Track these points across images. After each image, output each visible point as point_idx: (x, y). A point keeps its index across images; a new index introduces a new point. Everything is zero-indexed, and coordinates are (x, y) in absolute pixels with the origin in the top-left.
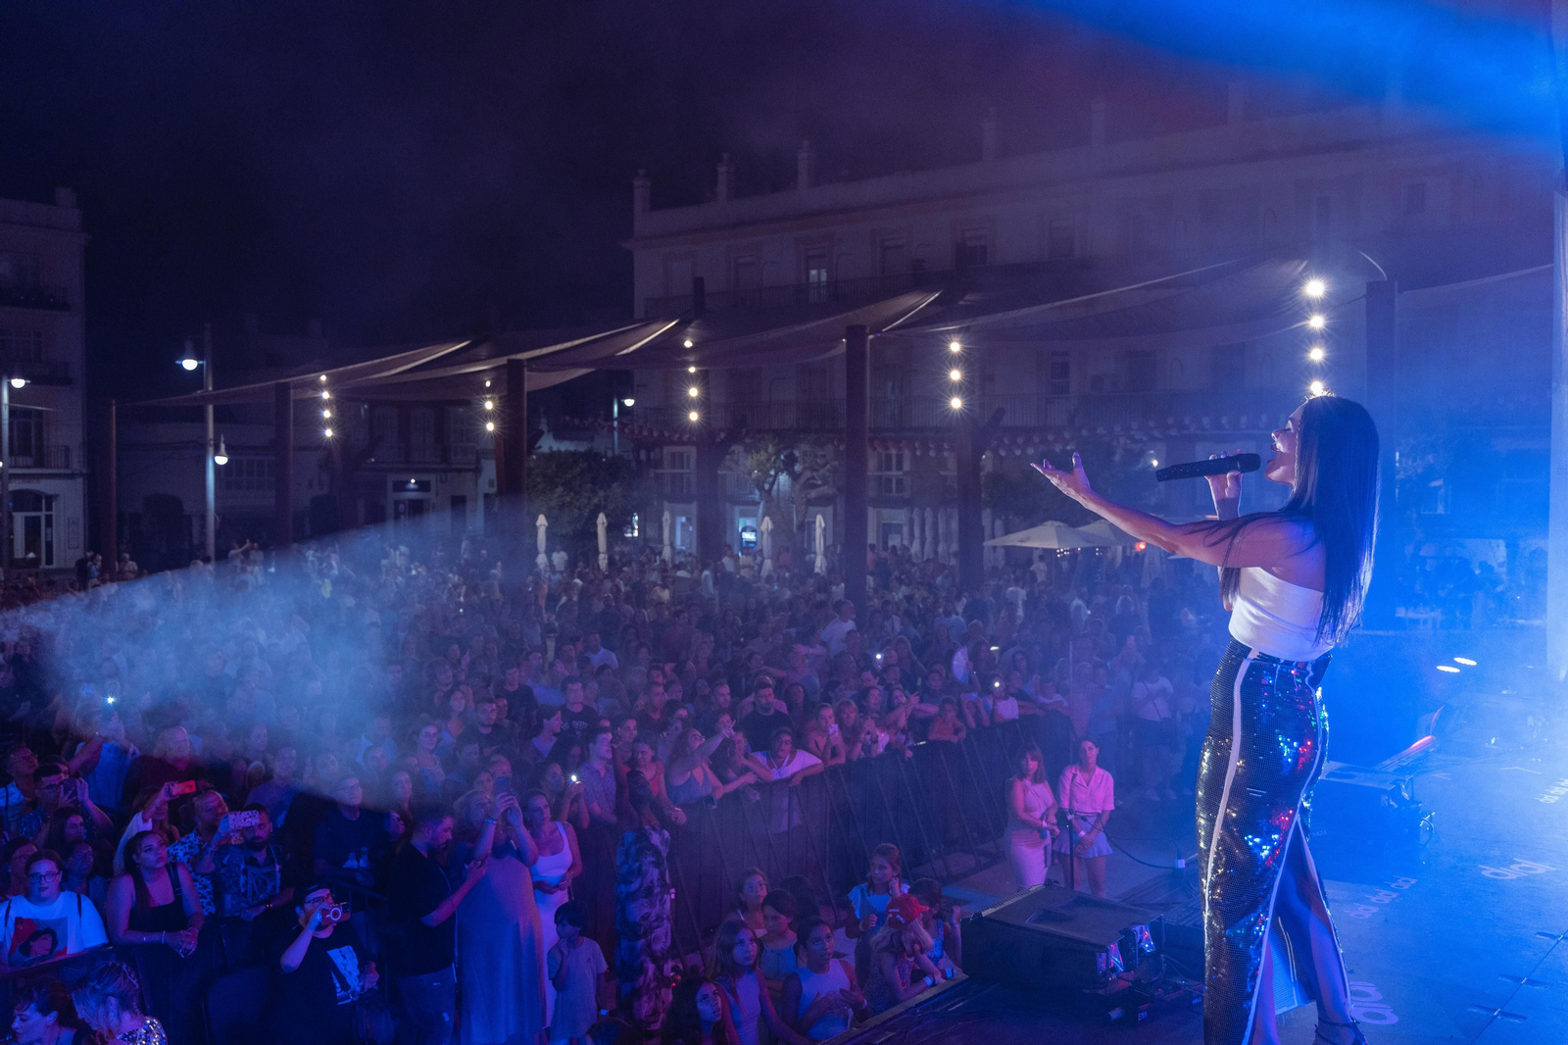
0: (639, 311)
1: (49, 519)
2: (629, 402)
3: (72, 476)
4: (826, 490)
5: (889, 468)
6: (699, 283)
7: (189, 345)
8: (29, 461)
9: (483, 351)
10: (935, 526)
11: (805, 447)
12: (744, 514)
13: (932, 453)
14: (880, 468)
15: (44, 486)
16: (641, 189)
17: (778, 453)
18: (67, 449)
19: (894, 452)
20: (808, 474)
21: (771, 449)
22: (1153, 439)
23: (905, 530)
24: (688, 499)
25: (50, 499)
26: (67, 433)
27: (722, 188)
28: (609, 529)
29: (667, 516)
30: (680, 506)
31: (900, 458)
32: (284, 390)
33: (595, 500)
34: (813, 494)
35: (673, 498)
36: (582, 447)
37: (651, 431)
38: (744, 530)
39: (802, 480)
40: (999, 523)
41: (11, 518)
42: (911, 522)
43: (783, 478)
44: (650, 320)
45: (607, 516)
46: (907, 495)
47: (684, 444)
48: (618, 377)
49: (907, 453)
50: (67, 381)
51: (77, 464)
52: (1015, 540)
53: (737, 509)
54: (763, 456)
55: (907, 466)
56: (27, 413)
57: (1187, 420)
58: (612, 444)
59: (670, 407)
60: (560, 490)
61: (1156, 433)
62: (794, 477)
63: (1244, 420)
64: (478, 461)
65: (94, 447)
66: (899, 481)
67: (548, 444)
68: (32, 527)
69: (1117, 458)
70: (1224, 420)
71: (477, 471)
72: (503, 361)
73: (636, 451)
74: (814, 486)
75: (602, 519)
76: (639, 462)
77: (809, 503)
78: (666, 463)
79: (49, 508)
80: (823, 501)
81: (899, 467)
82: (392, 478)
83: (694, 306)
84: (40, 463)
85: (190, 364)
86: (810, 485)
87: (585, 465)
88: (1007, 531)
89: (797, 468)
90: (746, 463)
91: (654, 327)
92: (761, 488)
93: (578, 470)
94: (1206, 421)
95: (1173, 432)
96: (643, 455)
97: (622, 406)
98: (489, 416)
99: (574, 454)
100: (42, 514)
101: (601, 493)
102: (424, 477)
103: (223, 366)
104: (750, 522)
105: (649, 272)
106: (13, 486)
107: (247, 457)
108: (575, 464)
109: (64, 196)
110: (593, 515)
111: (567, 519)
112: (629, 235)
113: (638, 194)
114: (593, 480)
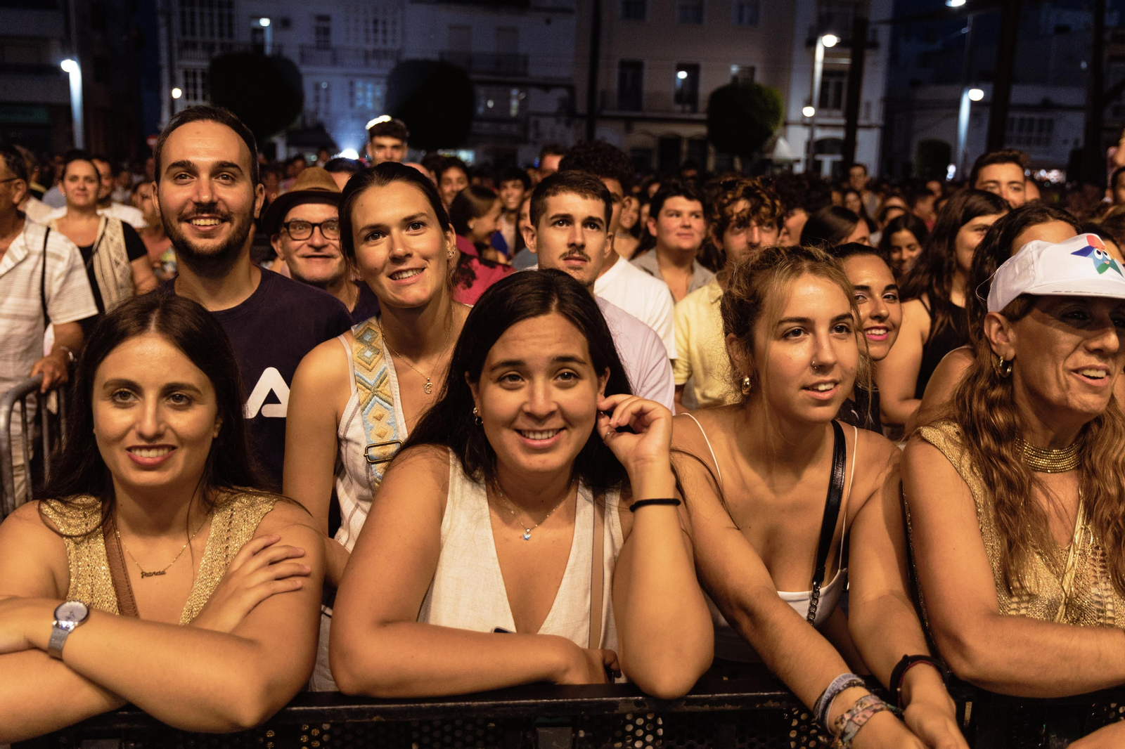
3: (872, 127)
18: (869, 105)
26: (873, 91)
41: (821, 160)
56: (838, 70)
106: (820, 134)
107: (1027, 116)
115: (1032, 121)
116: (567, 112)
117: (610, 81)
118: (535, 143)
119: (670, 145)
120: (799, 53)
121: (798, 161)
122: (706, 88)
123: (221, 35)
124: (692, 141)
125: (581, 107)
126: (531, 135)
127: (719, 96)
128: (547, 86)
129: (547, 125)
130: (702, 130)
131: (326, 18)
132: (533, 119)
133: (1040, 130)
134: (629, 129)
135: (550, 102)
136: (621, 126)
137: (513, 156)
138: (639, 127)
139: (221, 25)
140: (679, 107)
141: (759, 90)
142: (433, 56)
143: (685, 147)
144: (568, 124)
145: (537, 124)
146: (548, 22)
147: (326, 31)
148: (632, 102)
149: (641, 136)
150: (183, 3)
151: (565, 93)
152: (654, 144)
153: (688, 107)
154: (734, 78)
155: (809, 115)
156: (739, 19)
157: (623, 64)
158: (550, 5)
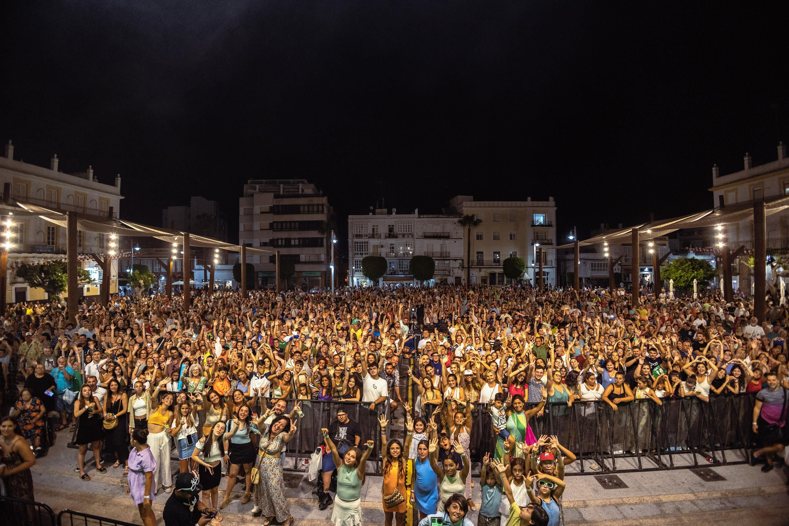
3: (553, 267)
7: (571, 232)
15: (547, 270)
16: (714, 170)
18: (552, 261)
20: (779, 265)
25: (548, 273)
26: (552, 257)
27: (746, 165)
33: (693, 275)
39: (776, 267)
43: (769, 267)
45: (697, 280)
50: (551, 244)
51: (554, 264)
56: (540, 252)
60: (679, 271)
62: (773, 267)
65: (558, 260)
74: (780, 270)
75: (695, 281)
77: (778, 276)
82: (640, 268)
84: (546, 264)
85: (571, 238)
89: (775, 263)
93: (687, 265)
100: (546, 277)
101: (696, 272)
108: (687, 262)
109: (551, 198)
110: (692, 280)
111: (682, 281)
112: (711, 186)
113: (714, 172)
114: (693, 268)
115: (601, 264)
116: (462, 267)
117: (474, 258)
118: (453, 276)
119: (493, 275)
120: (528, 249)
121: (531, 279)
122: (503, 259)
124: (499, 274)
125: (466, 265)
126: (451, 274)
127: (506, 261)
128: (455, 260)
129: (456, 271)
130: (502, 270)
131: (393, 244)
132: (451, 269)
133: (604, 267)
134: (480, 271)
135: (457, 264)
136: (478, 270)
137: (446, 280)
138: (483, 270)
140: (495, 264)
141: (518, 259)
142: (423, 254)
143: (497, 275)
144: (461, 270)
145: (453, 270)
146: (455, 242)
147: (393, 248)
148: (480, 263)
149: (484, 273)
150: (355, 243)
151: (461, 261)
152: (488, 275)
153: (497, 264)
154: (511, 255)
155: (533, 265)
156: (511, 239)
157: (477, 253)
158: (456, 237)
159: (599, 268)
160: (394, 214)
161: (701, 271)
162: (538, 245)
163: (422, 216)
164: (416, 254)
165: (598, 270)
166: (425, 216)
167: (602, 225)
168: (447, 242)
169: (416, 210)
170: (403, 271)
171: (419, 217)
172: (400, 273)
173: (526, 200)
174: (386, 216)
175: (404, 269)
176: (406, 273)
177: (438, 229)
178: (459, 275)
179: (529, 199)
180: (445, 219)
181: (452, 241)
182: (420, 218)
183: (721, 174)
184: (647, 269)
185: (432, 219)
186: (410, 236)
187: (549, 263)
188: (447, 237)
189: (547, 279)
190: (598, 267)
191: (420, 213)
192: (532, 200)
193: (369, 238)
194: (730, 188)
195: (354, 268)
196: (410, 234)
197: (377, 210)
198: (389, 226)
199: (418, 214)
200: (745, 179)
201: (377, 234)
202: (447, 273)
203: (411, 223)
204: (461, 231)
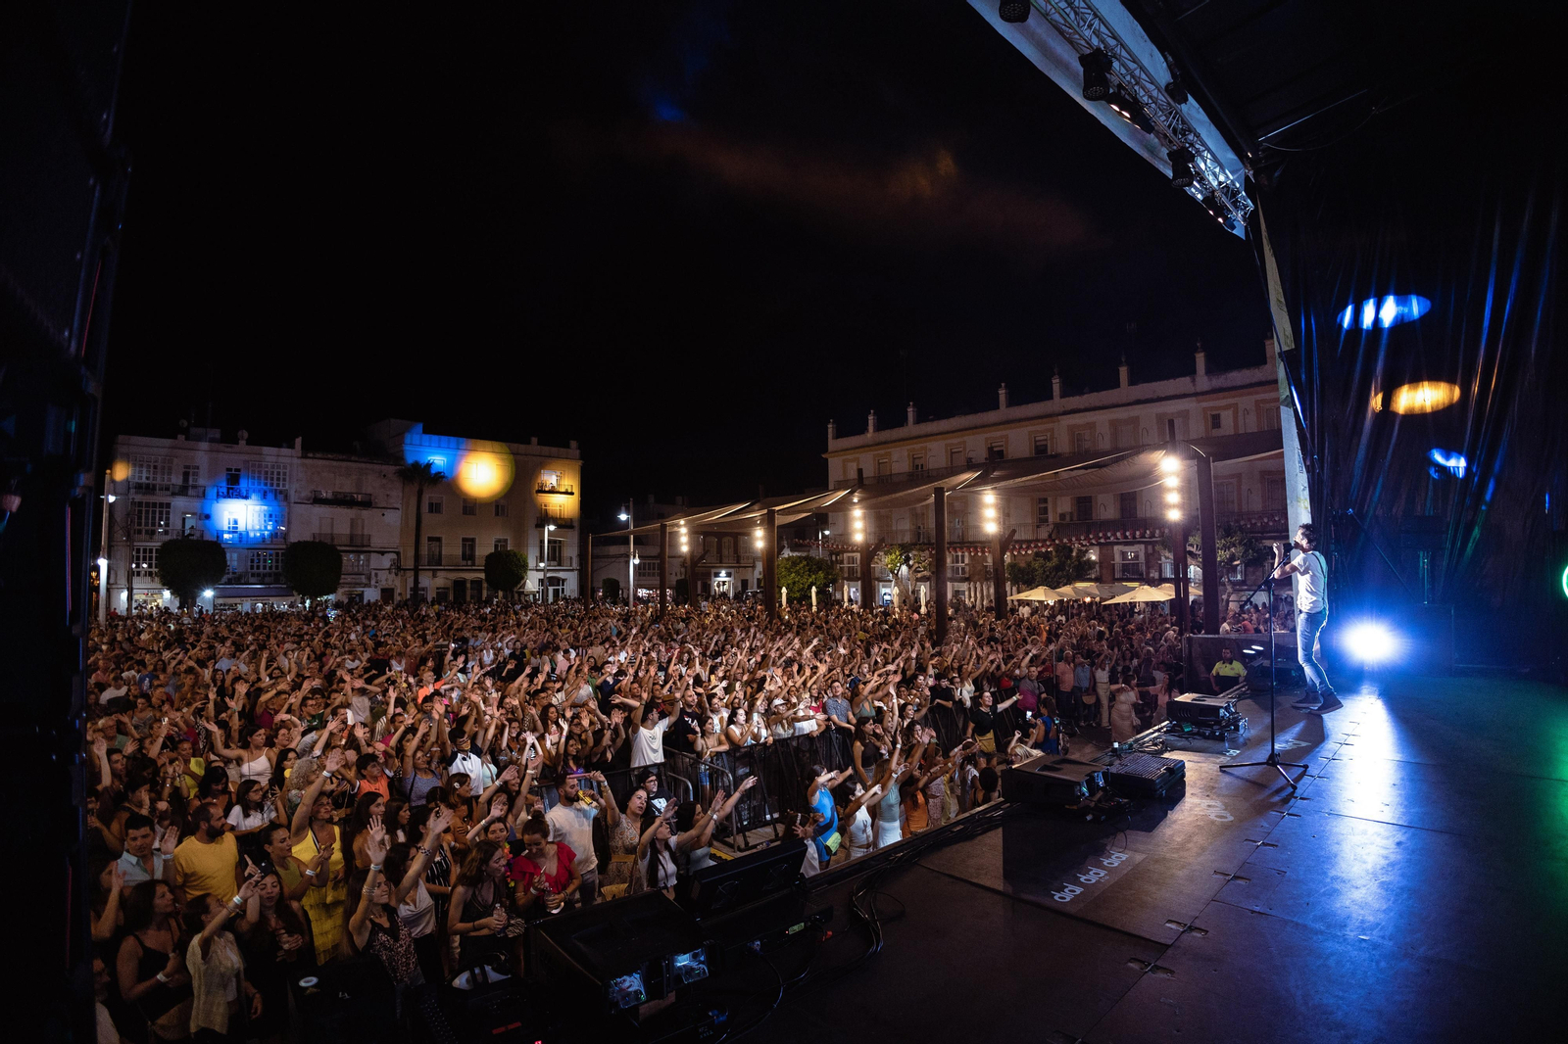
0: (831, 487)
1: (563, 589)
2: (827, 533)
3: (572, 570)
4: (925, 573)
5: (957, 562)
6: (860, 471)
7: (623, 508)
8: (555, 563)
9: (756, 507)
10: (982, 590)
11: (914, 552)
12: (884, 587)
13: (980, 554)
14: (953, 563)
15: (561, 575)
16: (830, 428)
17: (901, 555)
18: (571, 558)
19: (960, 554)
20: (917, 565)
21: (897, 553)
22: (1092, 544)
23: (967, 593)
24: (857, 579)
25: (564, 580)
26: (571, 551)
27: (871, 428)
28: (817, 594)
29: (846, 587)
30: (852, 583)
31: (963, 556)
32: (664, 527)
33: (811, 580)
34: (919, 575)
35: (849, 579)
36: (804, 554)
37: (837, 546)
38: (885, 594)
39: (914, 568)
40: (1014, 589)
41: (547, 589)
42: (970, 589)
43: (904, 568)
44: (837, 489)
45: (816, 587)
46: (967, 576)
47: (853, 552)
48: (821, 518)
49: (966, 554)
51: (575, 565)
52: (1023, 596)
53: (881, 584)
54: (894, 557)
55: (967, 561)
56: (555, 542)
57: (1109, 534)
58: (819, 553)
59: (844, 535)
60: (793, 575)
61: (1094, 541)
62: (910, 567)
63: (1138, 533)
64: (754, 562)
65: (582, 556)
66: (963, 569)
67: (787, 553)
68: (556, 592)
69: (1074, 554)
70: (1128, 534)
71: (754, 567)
72: (765, 511)
73: (831, 555)
74: (919, 572)
75: (814, 589)
76: (832, 561)
77: (918, 580)
78: (845, 562)
79: (563, 585)
80: (924, 579)
81: (963, 562)
82: (713, 571)
83: (860, 483)
84: (559, 565)
86: (916, 571)
87: (805, 563)
88: (1019, 592)
89: (911, 563)
90: (884, 561)
91: (839, 493)
92: (893, 572)
93: (801, 565)
94: (1118, 534)
95: (1102, 541)
96: (834, 558)
97: (823, 534)
98: (759, 539)
99: (800, 557)
100: (560, 588)
101: (813, 576)
102: (732, 570)
103: (638, 520)
104: (888, 590)
105: (836, 467)
106: (549, 575)
107: (647, 562)
108: (801, 562)
109: (574, 444)
110: (810, 588)
111: (796, 589)
112: (826, 450)
113: (830, 431)
114: (809, 570)
115: (654, 564)
116: (398, 568)
117: (424, 550)
118: (376, 587)
119: (460, 584)
120: (532, 534)
121: (538, 591)
122: (481, 552)
123: (147, 524)
124: (472, 582)
125: (410, 564)
126: (373, 582)
127: (489, 556)
128: (383, 553)
129: (383, 575)
130: (480, 575)
132: (373, 572)
134: (434, 576)
135: (386, 561)
136: (430, 573)
137: (360, 595)
138: (440, 574)
139: (147, 518)
140: (464, 563)
141: (511, 552)
142: (308, 538)
143: (469, 585)
144: (396, 575)
145: (376, 575)
146: (383, 515)
147: (235, 521)
148: (436, 561)
149: (441, 580)
150: (133, 503)
151: (394, 556)
152: (449, 584)
153: (469, 563)
154: (496, 546)
155: (542, 565)
156: (497, 514)
157: (430, 539)
158: (383, 505)
159: (652, 571)
160: (242, 443)
161: (821, 574)
162: (552, 528)
163: (311, 455)
164: (293, 538)
165: (649, 575)
166: (318, 455)
167: (679, 499)
168: (365, 513)
169: (298, 441)
170: (259, 575)
171: (304, 457)
172: (252, 580)
173: (528, 442)
174: (221, 446)
175: (261, 570)
176: (267, 579)
177: (347, 486)
178: (389, 585)
179: (534, 440)
180: (363, 465)
181: (378, 512)
182: (306, 457)
183: (839, 435)
184: (723, 573)
185: (334, 463)
186: (281, 497)
187: (566, 562)
188: (367, 504)
189: (563, 592)
190: (649, 569)
191: (304, 448)
192: (540, 443)
193: (174, 494)
194: (849, 457)
195: (134, 566)
196: (281, 492)
197: (194, 430)
198: (229, 470)
199: (302, 448)
200: (868, 446)
201: (194, 487)
202: (364, 581)
203: (285, 467)
204: (396, 494)
